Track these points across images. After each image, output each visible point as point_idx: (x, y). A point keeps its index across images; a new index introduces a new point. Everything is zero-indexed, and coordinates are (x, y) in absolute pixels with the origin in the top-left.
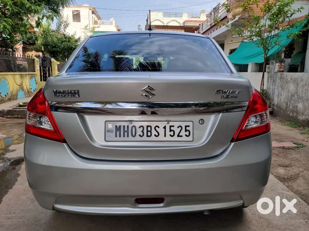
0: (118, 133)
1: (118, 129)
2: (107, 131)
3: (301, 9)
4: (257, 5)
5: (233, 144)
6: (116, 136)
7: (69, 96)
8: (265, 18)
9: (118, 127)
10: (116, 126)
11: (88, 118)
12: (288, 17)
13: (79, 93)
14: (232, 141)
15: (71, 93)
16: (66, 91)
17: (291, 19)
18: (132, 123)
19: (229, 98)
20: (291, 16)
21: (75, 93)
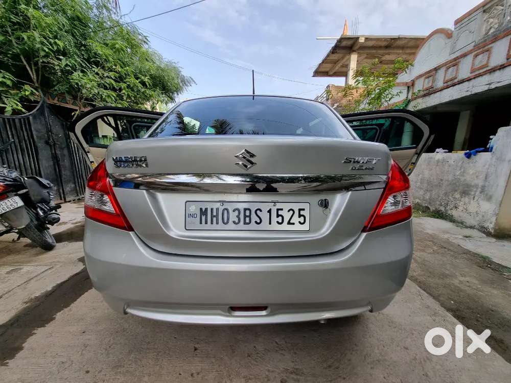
0: (203, 218)
1: (203, 212)
2: (188, 215)
3: (400, 94)
4: (357, 91)
5: (364, 235)
6: (201, 223)
7: (133, 165)
8: (365, 102)
9: (204, 210)
10: (201, 209)
11: (161, 196)
12: (386, 101)
13: (146, 161)
14: (364, 231)
15: (136, 160)
16: (130, 159)
17: (389, 103)
18: (223, 204)
19: (363, 169)
20: (389, 100)
21: (141, 161)
